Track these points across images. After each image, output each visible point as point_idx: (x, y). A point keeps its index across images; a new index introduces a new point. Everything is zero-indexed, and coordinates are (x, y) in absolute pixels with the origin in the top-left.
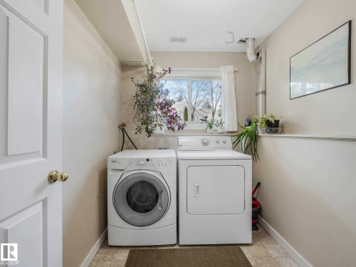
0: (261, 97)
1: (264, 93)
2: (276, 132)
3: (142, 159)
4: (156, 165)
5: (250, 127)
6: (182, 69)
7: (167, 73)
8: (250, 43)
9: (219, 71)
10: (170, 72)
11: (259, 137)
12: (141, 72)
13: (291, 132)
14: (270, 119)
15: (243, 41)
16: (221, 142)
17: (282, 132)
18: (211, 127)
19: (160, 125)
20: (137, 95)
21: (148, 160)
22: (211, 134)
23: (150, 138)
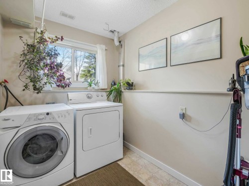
0: (121, 68)
1: (123, 66)
2: (132, 89)
3: (41, 114)
5: (116, 86)
7: (59, 40)
8: (116, 34)
9: (96, 47)
10: (62, 40)
11: (122, 92)
12: (28, 33)
13: (139, 89)
14: (129, 82)
15: (112, 32)
16: (100, 96)
17: (135, 89)
18: (91, 86)
19: (49, 83)
20: (25, 55)
21: (48, 114)
22: (91, 91)
23: (40, 94)
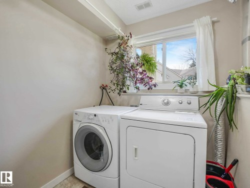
4: (101, 120)
6: (153, 33)
9: (193, 26)
16: (185, 103)
18: (181, 86)
21: (95, 115)
